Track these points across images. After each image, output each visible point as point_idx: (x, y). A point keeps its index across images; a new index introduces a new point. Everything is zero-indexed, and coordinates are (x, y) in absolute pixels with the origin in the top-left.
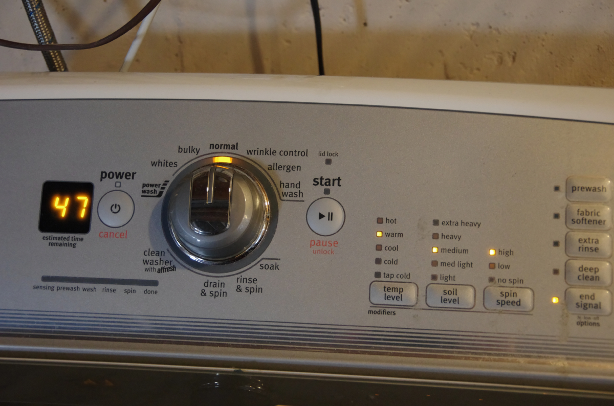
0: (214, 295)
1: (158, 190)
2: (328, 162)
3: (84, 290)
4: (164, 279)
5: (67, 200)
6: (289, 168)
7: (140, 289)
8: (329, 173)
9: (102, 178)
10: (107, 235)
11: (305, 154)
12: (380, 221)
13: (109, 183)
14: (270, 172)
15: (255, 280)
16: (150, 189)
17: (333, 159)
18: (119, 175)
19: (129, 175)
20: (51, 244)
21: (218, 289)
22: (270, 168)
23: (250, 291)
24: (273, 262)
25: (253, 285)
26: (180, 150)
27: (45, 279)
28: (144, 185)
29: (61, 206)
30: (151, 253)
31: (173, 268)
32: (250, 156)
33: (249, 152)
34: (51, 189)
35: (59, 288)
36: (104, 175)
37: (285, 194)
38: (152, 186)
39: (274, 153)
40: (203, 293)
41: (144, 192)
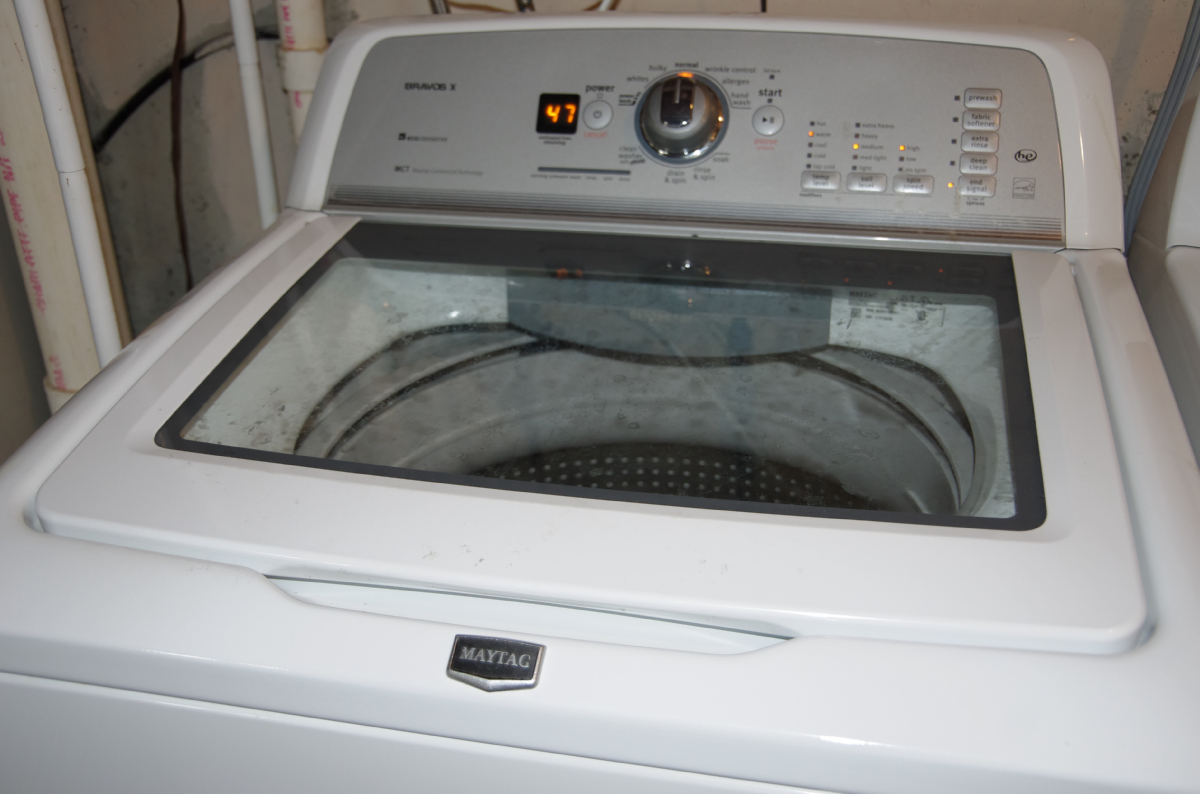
0: (676, 181)
1: (632, 100)
2: (772, 77)
3: (572, 177)
4: (635, 169)
5: (558, 109)
6: (740, 82)
7: (616, 177)
8: (772, 86)
9: (587, 90)
10: (590, 135)
11: (753, 71)
12: (812, 124)
13: (592, 95)
14: (726, 86)
15: (709, 170)
16: (625, 99)
17: (776, 75)
18: (601, 88)
19: (608, 88)
20: (546, 142)
21: (679, 177)
22: (724, 82)
23: (705, 178)
24: (724, 156)
25: (707, 174)
26: (651, 68)
27: (541, 169)
28: (621, 96)
29: (553, 113)
30: (626, 149)
31: (643, 161)
32: (710, 73)
33: (708, 69)
34: (547, 100)
35: (551, 177)
36: (589, 88)
37: (735, 103)
38: (627, 96)
39: (727, 70)
40: (667, 180)
41: (621, 101)
